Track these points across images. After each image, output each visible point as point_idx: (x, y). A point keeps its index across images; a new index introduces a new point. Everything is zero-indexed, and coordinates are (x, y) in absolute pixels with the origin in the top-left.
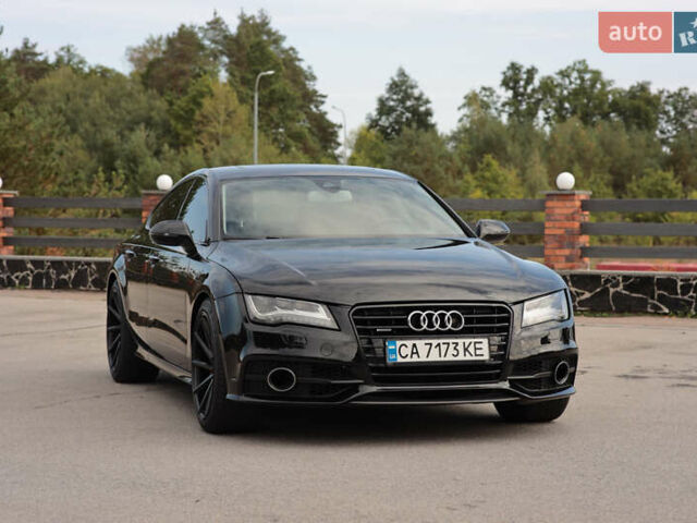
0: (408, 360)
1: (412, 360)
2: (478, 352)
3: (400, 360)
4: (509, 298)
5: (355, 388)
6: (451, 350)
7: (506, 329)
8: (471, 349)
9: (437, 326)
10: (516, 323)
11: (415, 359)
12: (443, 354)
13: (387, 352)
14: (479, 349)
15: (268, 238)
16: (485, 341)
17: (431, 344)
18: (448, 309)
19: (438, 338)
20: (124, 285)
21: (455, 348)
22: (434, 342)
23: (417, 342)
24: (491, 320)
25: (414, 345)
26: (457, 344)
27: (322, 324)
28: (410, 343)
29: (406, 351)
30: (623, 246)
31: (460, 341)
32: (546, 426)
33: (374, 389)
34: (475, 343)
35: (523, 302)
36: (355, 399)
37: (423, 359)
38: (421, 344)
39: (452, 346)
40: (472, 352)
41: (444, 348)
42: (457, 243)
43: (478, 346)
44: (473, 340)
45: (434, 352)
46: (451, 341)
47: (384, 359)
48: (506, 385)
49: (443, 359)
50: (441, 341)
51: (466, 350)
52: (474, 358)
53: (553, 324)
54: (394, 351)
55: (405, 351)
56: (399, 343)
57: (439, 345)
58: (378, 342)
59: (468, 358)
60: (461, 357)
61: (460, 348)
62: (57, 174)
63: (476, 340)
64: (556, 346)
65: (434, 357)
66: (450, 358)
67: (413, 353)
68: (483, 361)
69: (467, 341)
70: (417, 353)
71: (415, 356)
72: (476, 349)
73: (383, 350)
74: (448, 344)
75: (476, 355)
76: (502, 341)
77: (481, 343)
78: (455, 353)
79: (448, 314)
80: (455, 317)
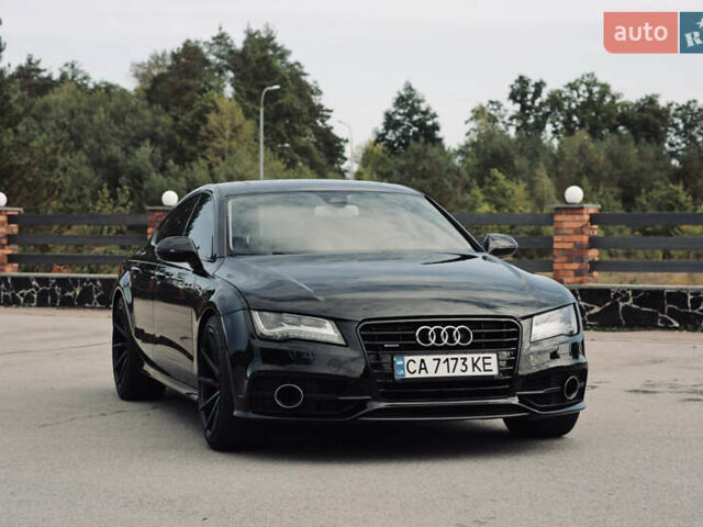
0: (416, 375)
1: (420, 376)
2: (487, 367)
3: (408, 376)
4: (518, 312)
5: (363, 404)
6: (460, 366)
7: (515, 344)
8: (480, 364)
9: (445, 342)
10: (525, 338)
11: (423, 374)
12: (451, 370)
13: (395, 368)
14: (488, 364)
15: (274, 254)
16: (494, 356)
17: (439, 360)
18: (456, 324)
19: (447, 354)
20: (130, 301)
21: (463, 364)
22: (443, 357)
23: (426, 358)
24: (500, 335)
25: (422, 361)
26: (465, 359)
27: (330, 340)
28: (418, 359)
29: (411, 367)
30: (632, 259)
31: (469, 357)
32: (557, 442)
33: (383, 405)
34: (484, 358)
35: (531, 316)
36: (364, 415)
37: (431, 374)
38: (429, 359)
39: (460, 362)
40: (481, 368)
41: (452, 363)
42: (465, 257)
43: (486, 361)
44: (482, 356)
45: (443, 367)
46: (459, 356)
47: (392, 375)
48: (515, 401)
49: (451, 374)
50: (449, 357)
51: (474, 365)
52: (483, 373)
53: (562, 339)
54: (402, 367)
55: (413, 367)
56: (407, 358)
57: (447, 360)
58: (386, 359)
59: (477, 373)
60: (469, 373)
61: (469, 363)
62: (60, 190)
63: (484, 355)
64: (565, 361)
65: (443, 372)
66: (458, 373)
67: (421, 369)
68: (493, 376)
69: (476, 356)
70: (425, 368)
71: (423, 371)
72: (484, 364)
73: (391, 366)
74: (457, 359)
75: (485, 370)
76: (511, 356)
77: (490, 358)
78: (464, 368)
79: (456, 329)
80: (464, 332)
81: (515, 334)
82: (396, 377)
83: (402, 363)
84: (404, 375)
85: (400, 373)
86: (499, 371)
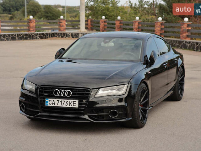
0: (51, 105)
2: (74, 105)
3: (49, 105)
6: (65, 103)
8: (72, 103)
9: (62, 95)
11: (53, 105)
12: (62, 104)
13: (46, 102)
17: (59, 101)
18: (67, 89)
19: (62, 99)
21: (66, 103)
22: (60, 100)
23: (55, 100)
25: (54, 101)
26: (67, 101)
28: (52, 100)
29: (51, 102)
31: (69, 101)
34: (74, 102)
37: (56, 105)
38: (56, 100)
39: (66, 102)
40: (72, 105)
41: (63, 102)
43: (74, 103)
44: (73, 101)
45: (60, 103)
46: (65, 100)
49: (62, 106)
50: (62, 100)
51: (70, 103)
56: (49, 99)
57: (61, 101)
59: (71, 106)
60: (68, 106)
61: (68, 103)
65: (59, 105)
66: (64, 106)
67: (53, 103)
68: (76, 108)
69: (71, 101)
70: (54, 103)
71: (53, 104)
72: (73, 104)
73: (44, 101)
74: (64, 101)
75: (73, 106)
76: (86, 101)
77: (76, 102)
78: (66, 104)
79: (67, 91)
80: (69, 92)
81: (88, 94)
82: (46, 105)
83: (47, 101)
84: (48, 105)
85: (47, 104)
86: (79, 107)
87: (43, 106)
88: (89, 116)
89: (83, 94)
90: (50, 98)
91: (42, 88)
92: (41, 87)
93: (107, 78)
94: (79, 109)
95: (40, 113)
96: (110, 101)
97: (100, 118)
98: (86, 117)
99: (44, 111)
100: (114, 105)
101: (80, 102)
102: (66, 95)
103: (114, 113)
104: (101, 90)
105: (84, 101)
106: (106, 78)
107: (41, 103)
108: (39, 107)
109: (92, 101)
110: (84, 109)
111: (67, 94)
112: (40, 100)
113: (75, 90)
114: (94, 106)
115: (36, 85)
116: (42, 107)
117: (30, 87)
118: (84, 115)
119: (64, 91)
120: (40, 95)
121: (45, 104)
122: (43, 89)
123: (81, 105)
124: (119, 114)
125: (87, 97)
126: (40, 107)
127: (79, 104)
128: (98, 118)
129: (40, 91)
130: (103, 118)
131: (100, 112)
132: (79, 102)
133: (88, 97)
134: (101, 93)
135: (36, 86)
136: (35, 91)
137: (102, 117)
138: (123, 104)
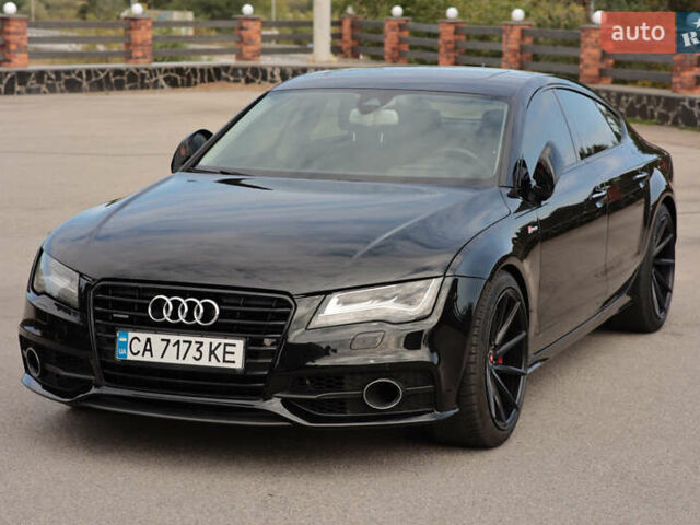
0: (139, 358)
1: (144, 359)
2: (228, 357)
3: (130, 357)
6: (193, 352)
8: (219, 352)
9: (182, 318)
11: (147, 358)
12: (181, 355)
13: (118, 345)
14: (231, 354)
16: (240, 344)
17: (168, 341)
18: (200, 296)
19: (179, 334)
21: (198, 350)
22: (173, 338)
23: (152, 336)
25: (148, 340)
26: (201, 344)
28: (143, 336)
29: (138, 346)
31: (206, 341)
34: (226, 345)
37: (157, 358)
38: (156, 338)
39: (194, 346)
40: (221, 358)
41: (184, 347)
43: (229, 349)
44: (224, 341)
45: (172, 350)
46: (193, 339)
49: (181, 361)
50: (182, 338)
51: (212, 352)
52: (222, 365)
54: (124, 345)
55: (136, 346)
56: (131, 335)
57: (178, 342)
59: (214, 363)
60: (204, 362)
61: (205, 350)
63: (228, 341)
65: (171, 358)
66: (189, 361)
67: (145, 350)
68: (234, 370)
69: (215, 341)
70: (150, 350)
71: (148, 353)
72: (225, 353)
73: (113, 341)
74: (190, 343)
75: (224, 361)
76: (273, 344)
77: (234, 345)
78: (198, 355)
79: (199, 303)
80: (208, 308)
81: (285, 316)
82: (117, 357)
83: (125, 340)
84: (126, 356)
85: (122, 352)
86: (247, 365)
87: (109, 361)
88: (286, 403)
89: (263, 316)
90: (134, 331)
91: (104, 290)
92: (102, 286)
93: (359, 254)
94: (249, 373)
95: (97, 386)
96: (371, 345)
97: (330, 411)
98: (275, 405)
99: (112, 381)
100: (389, 358)
101: (251, 348)
102: (197, 320)
103: (386, 393)
104: (334, 299)
105: (267, 342)
106: (355, 252)
107: (99, 350)
108: (92, 362)
109: (298, 341)
110: (266, 373)
111: (200, 316)
112: (97, 337)
113: (232, 301)
114: (310, 364)
115: (81, 275)
116: (104, 365)
117: (61, 282)
118: (265, 400)
119: (188, 303)
120: (97, 315)
121: (113, 352)
122: (110, 292)
123: (256, 358)
124: (407, 396)
125: (280, 329)
126: (95, 363)
127: (248, 354)
128: (321, 410)
129: (97, 302)
130: (343, 410)
131: (330, 388)
132: (246, 347)
133: (283, 326)
134: (335, 310)
135: (84, 282)
136: (77, 300)
137: (340, 404)
138: (422, 355)
